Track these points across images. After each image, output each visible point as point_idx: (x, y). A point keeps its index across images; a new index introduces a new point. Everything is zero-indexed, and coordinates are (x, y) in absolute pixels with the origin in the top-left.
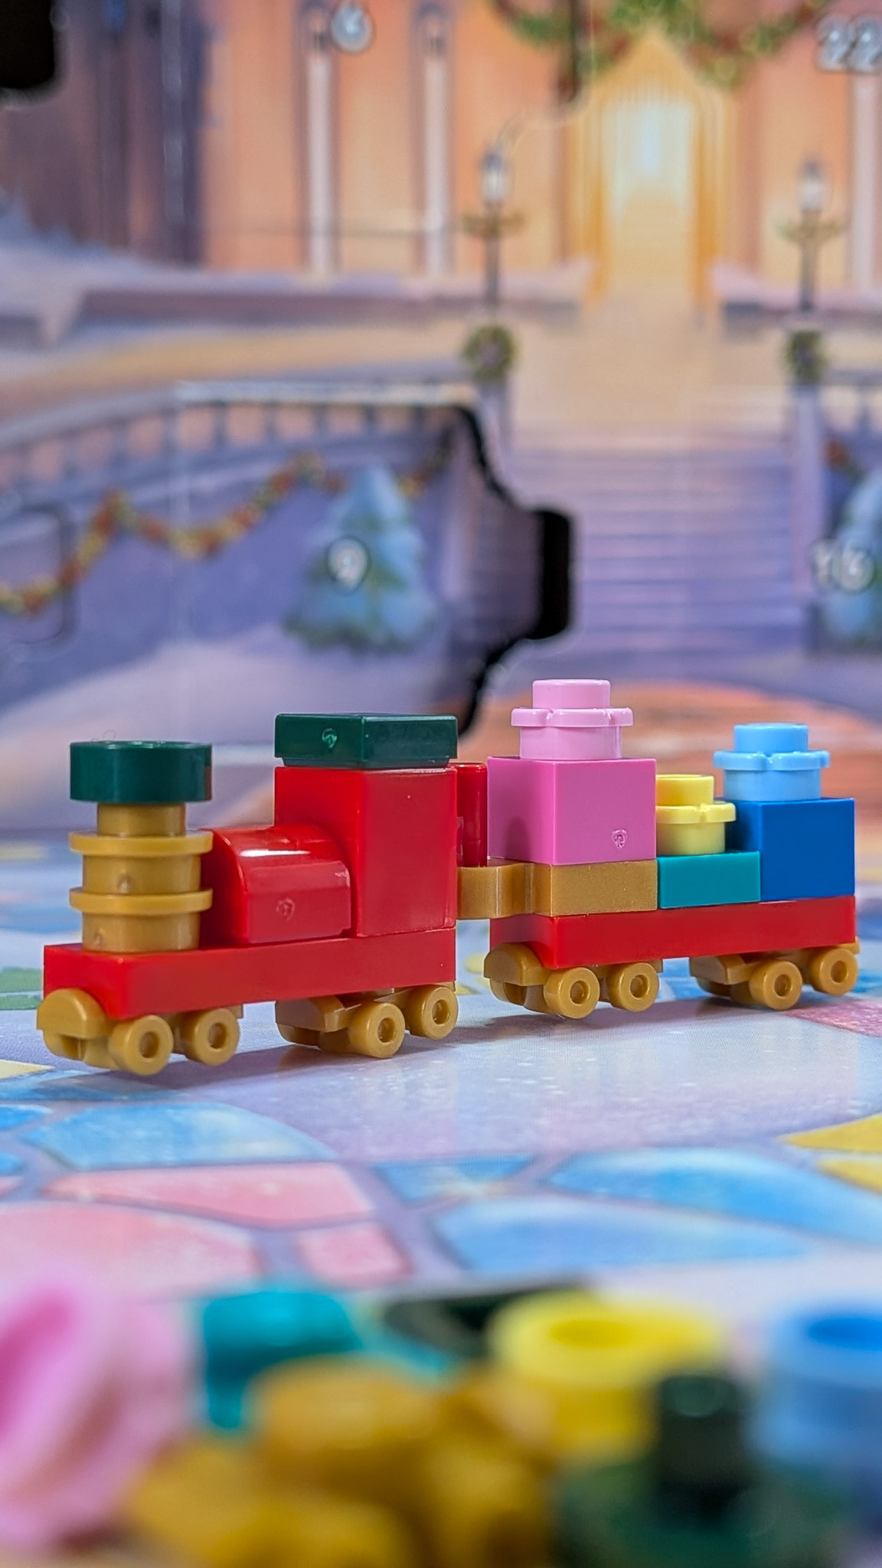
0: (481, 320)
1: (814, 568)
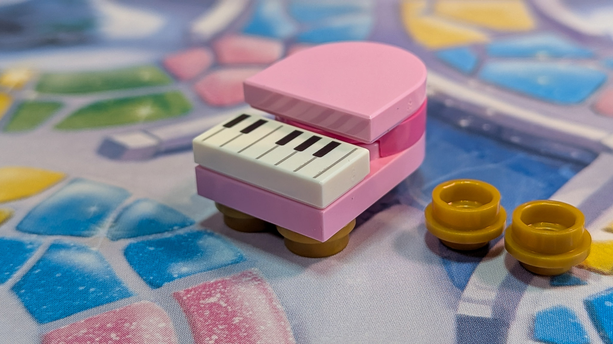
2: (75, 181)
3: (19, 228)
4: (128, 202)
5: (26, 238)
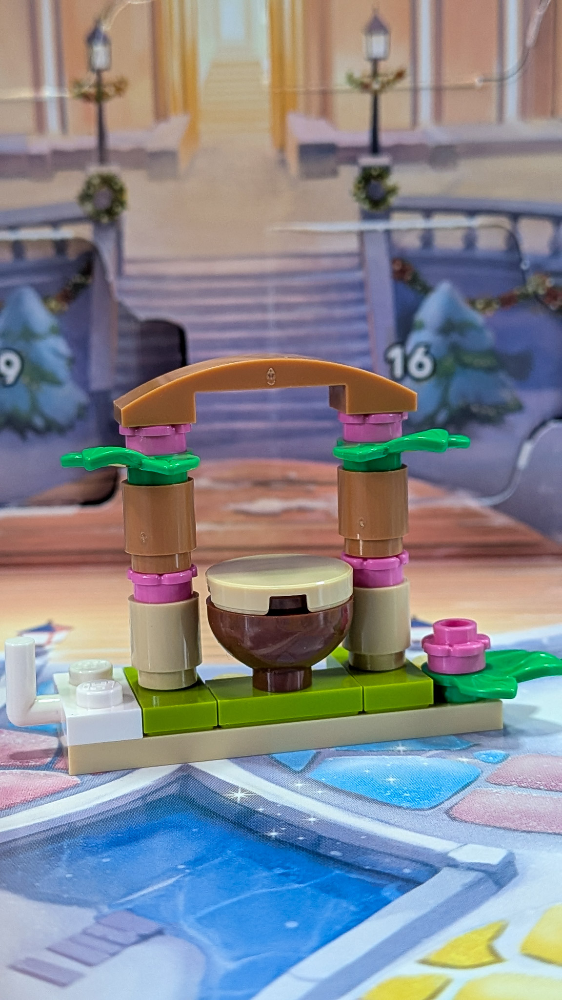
0: (94, 169)
1: (391, 362)
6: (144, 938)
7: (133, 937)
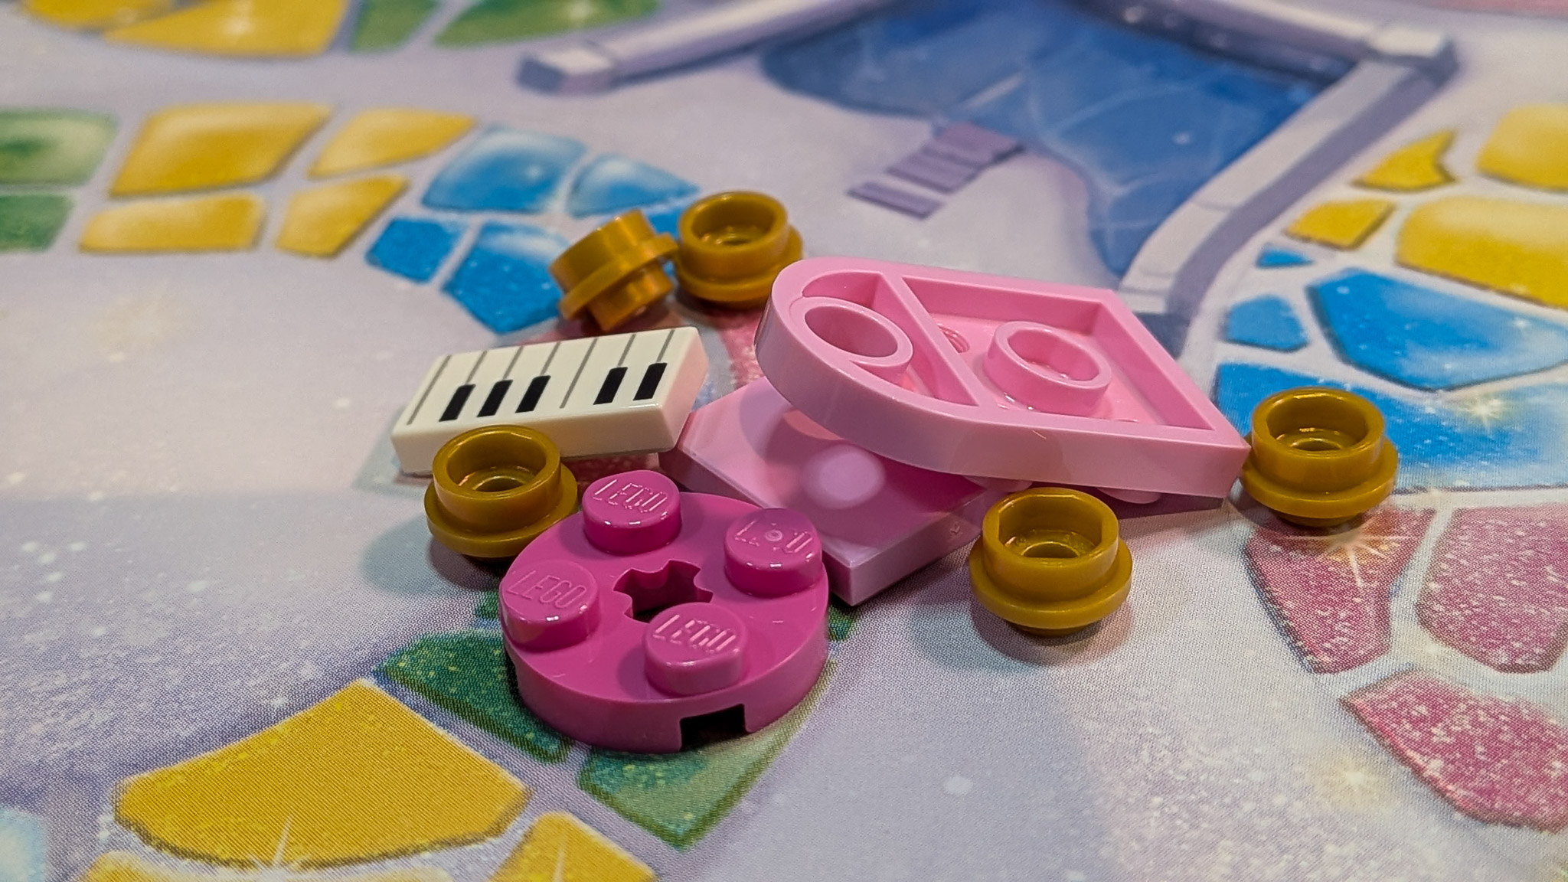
2: (493, 129)
3: (427, 201)
4: (586, 160)
5: (444, 218)
6: (1001, 158)
7: (986, 156)
